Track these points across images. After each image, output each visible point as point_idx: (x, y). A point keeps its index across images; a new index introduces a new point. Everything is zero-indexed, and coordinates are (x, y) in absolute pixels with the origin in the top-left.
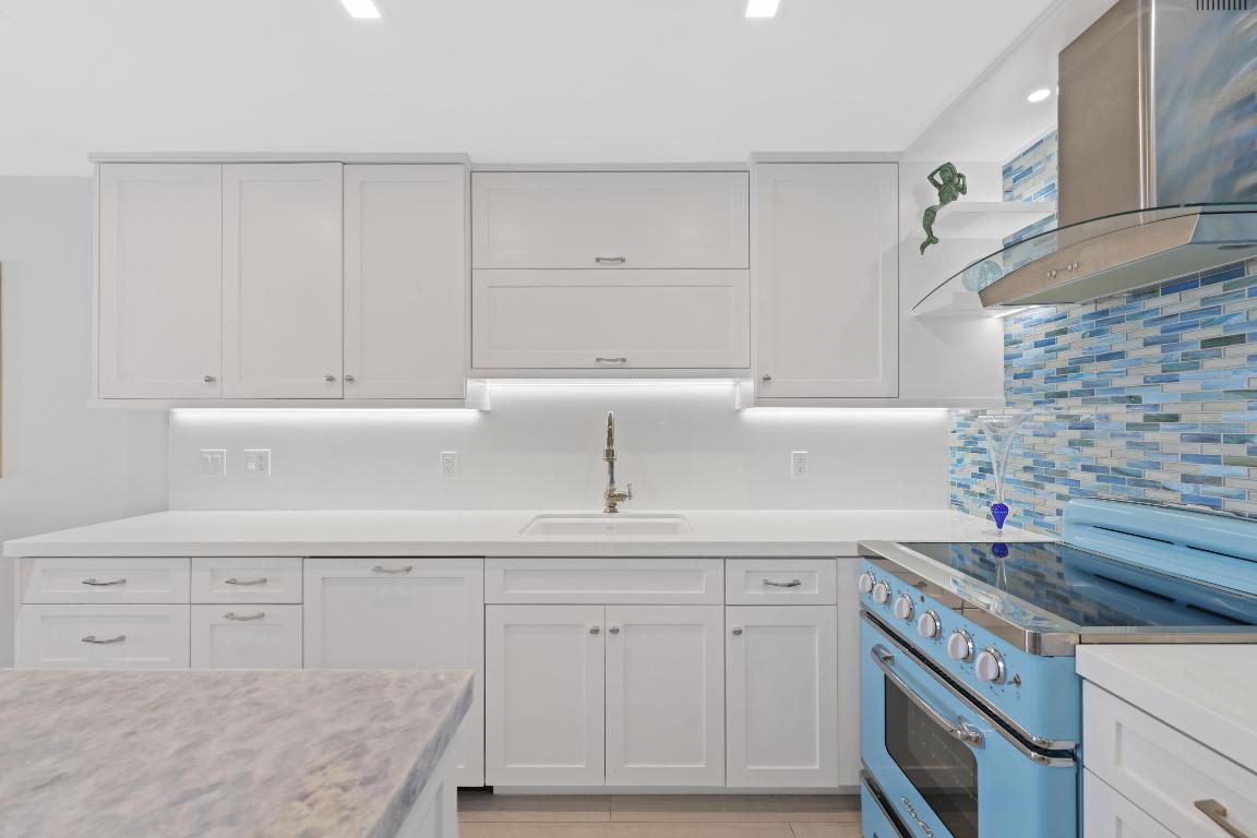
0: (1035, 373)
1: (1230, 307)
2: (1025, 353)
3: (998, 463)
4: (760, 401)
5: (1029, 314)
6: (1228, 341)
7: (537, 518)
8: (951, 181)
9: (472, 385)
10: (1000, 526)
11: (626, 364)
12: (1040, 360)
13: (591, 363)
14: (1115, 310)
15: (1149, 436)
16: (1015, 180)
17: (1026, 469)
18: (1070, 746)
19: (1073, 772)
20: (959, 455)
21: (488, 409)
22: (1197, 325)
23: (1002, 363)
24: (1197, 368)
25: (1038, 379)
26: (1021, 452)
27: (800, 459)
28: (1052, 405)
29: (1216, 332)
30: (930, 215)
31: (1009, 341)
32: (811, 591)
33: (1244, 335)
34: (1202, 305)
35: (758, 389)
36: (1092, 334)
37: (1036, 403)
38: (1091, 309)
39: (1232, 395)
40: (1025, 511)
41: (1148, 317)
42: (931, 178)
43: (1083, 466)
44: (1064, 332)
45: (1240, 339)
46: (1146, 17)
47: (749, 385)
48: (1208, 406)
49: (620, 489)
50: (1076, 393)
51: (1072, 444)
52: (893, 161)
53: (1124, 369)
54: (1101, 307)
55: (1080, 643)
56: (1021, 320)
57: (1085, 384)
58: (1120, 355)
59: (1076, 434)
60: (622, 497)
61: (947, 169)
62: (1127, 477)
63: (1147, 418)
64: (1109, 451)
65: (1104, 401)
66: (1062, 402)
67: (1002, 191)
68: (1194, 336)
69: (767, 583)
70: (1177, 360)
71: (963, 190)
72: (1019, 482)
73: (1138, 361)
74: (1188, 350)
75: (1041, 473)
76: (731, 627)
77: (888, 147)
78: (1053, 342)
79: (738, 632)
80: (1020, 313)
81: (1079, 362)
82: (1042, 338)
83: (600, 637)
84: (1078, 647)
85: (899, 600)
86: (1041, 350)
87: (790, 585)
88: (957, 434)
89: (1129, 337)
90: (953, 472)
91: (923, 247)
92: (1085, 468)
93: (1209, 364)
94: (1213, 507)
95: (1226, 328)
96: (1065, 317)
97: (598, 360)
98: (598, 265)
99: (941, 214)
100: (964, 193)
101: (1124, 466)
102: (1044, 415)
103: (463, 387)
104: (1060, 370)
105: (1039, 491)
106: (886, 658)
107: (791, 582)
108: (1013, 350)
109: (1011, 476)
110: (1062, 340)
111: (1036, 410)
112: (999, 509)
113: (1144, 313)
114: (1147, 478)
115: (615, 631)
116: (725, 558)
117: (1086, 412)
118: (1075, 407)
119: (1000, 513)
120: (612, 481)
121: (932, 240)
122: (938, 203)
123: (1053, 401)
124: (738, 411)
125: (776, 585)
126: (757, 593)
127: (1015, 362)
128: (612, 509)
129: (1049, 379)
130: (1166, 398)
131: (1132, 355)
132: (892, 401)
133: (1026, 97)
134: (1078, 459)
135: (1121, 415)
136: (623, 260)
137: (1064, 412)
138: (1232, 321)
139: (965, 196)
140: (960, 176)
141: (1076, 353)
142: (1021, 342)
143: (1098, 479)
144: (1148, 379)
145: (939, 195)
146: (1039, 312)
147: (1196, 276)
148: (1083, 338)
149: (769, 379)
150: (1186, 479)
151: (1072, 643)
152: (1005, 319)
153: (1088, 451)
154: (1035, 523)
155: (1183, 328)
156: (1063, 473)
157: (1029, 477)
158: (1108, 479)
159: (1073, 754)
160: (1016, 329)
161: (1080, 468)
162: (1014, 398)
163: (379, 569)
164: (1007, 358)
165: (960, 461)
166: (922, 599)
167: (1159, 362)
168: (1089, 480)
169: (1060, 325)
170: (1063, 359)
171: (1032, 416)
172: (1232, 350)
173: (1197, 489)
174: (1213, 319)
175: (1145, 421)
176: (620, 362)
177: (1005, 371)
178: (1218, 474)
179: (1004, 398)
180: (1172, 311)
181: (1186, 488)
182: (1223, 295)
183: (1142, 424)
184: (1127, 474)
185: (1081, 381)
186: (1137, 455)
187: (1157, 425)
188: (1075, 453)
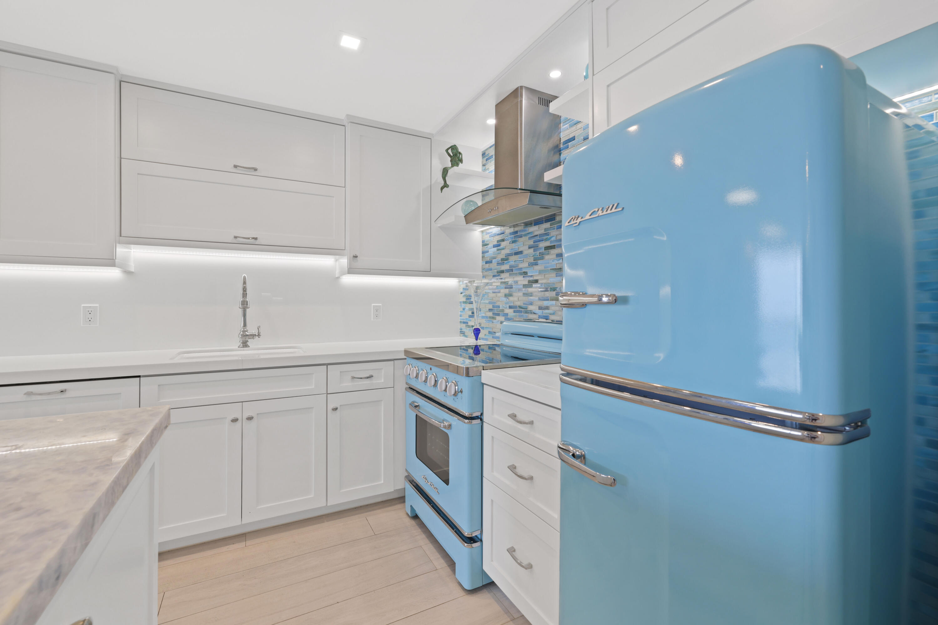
0: (494, 261)
1: (552, 233)
2: (490, 250)
3: (477, 309)
4: (351, 271)
5: (490, 231)
6: (551, 247)
7: (180, 353)
8: (456, 155)
9: (121, 250)
10: (477, 340)
11: (257, 242)
12: (495, 254)
13: (230, 239)
14: (520, 231)
15: (530, 290)
16: (487, 160)
17: (490, 310)
18: (478, 414)
19: (480, 425)
20: (463, 306)
21: (133, 270)
22: (543, 240)
23: (481, 255)
24: (543, 259)
25: (494, 265)
26: (487, 301)
27: (377, 309)
28: (499, 277)
29: (548, 244)
30: (445, 172)
31: (484, 244)
32: (379, 381)
33: (555, 245)
34: (545, 232)
35: (350, 264)
36: (513, 242)
37: (494, 276)
38: (512, 230)
39: (552, 271)
40: (489, 332)
41: (530, 236)
42: (447, 150)
43: (509, 306)
44: (503, 240)
45: (554, 247)
46: (521, 101)
47: (344, 261)
48: (546, 276)
49: (251, 330)
50: (507, 271)
51: (506, 296)
52: (428, 138)
53: (522, 259)
54: (516, 229)
55: (483, 370)
56: (489, 233)
57: (511, 266)
58: (521, 252)
59: (507, 291)
60: (253, 336)
61: (454, 148)
62: (523, 310)
63: (529, 281)
64: (518, 299)
65: (516, 274)
66: (503, 275)
67: (481, 165)
68: (543, 245)
69: (353, 378)
70: (538, 256)
71: (461, 161)
72: (487, 317)
73: (527, 256)
74: (541, 251)
75: (496, 311)
76: (331, 407)
77: (427, 129)
78: (499, 245)
79: (335, 409)
80: (488, 229)
81: (509, 256)
82: (496, 243)
83: (239, 424)
84: (482, 371)
85: (421, 372)
86: (496, 249)
87: (368, 378)
88: (463, 295)
89: (523, 244)
90: (461, 316)
91: (442, 189)
92: (510, 307)
93: (547, 257)
94: (546, 319)
95: (551, 242)
96: (504, 233)
97: (236, 237)
98: (235, 170)
99: (450, 172)
100: (462, 163)
101: (522, 305)
102: (496, 282)
103: (113, 252)
104: (502, 260)
105: (494, 321)
106: (416, 406)
107: (368, 375)
108: (486, 249)
109: (484, 315)
110: (503, 244)
111: (494, 280)
112: (476, 331)
113: (528, 233)
114: (529, 309)
115: (250, 418)
116: (327, 365)
117: (510, 280)
118: (506, 277)
119: (477, 332)
120: (245, 325)
121: (446, 185)
122: (450, 165)
123: (499, 275)
124: (338, 278)
125: (361, 378)
126: (348, 384)
127: (486, 255)
128: (245, 345)
129: (498, 264)
130: (534, 273)
131: (525, 252)
132: (427, 273)
133: (486, 121)
134: (508, 303)
135: (522, 281)
136: (256, 170)
137: (503, 280)
138: (552, 239)
139: (462, 164)
140: (460, 153)
141: (507, 251)
142: (488, 245)
143: (514, 312)
144: (530, 264)
145: (451, 161)
146: (495, 230)
147: (542, 218)
148: (510, 243)
149: (356, 257)
150: (540, 308)
151: (480, 370)
152: (482, 232)
153: (511, 299)
154: (493, 337)
155: (540, 241)
156: (503, 311)
157: (490, 314)
158: (517, 311)
159: (480, 418)
160: (487, 238)
161: (508, 307)
162: (485, 273)
163: (29, 394)
164: (483, 253)
165: (464, 309)
166: (431, 369)
167: (533, 256)
168: (510, 312)
169: (502, 237)
170: (503, 254)
171: (492, 283)
172: (552, 251)
173: (542, 312)
174: (547, 238)
175: (528, 283)
176: (253, 240)
177: (482, 260)
178: (548, 305)
179: (482, 274)
180: (536, 233)
181: (540, 312)
182: (550, 228)
183: (528, 285)
184: (523, 308)
185: (509, 265)
186: (526, 299)
187: (532, 285)
188: (507, 300)
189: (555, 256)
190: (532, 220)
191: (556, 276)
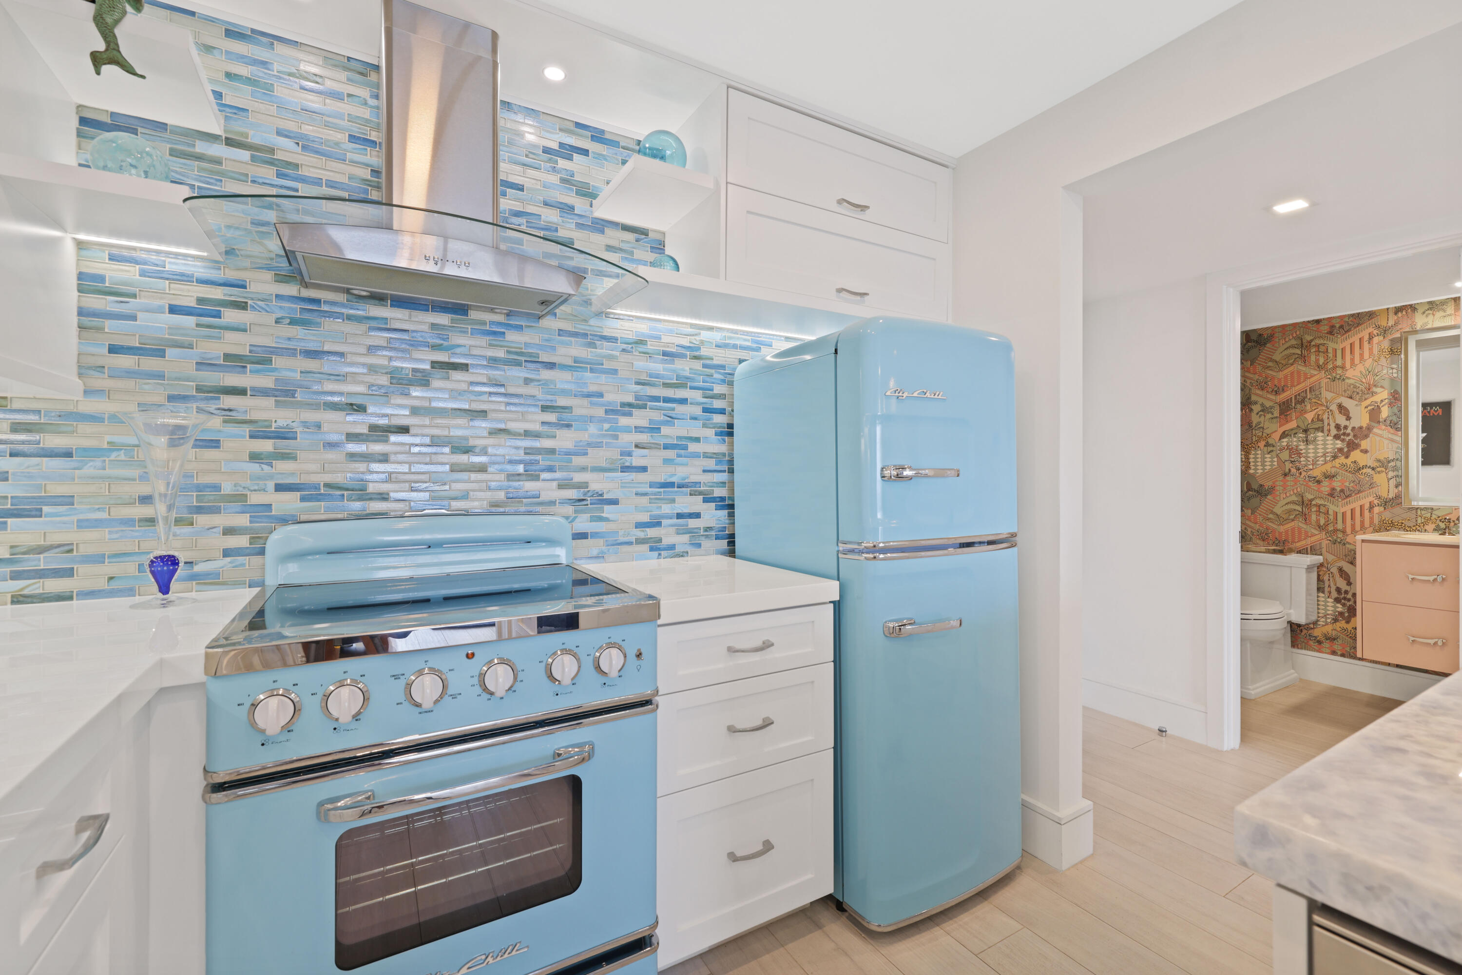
0: (174, 352)
1: (457, 339)
5: (154, 258)
6: (455, 367)
12: (184, 335)
22: (428, 346)
24: (427, 385)
28: (212, 405)
29: (445, 357)
31: (92, 287)
33: (468, 364)
34: (430, 329)
36: (293, 322)
37: (174, 397)
38: (291, 290)
39: (458, 412)
41: (374, 324)
43: (276, 485)
44: (237, 305)
45: (464, 367)
50: (265, 392)
51: (255, 457)
57: (282, 383)
58: (335, 356)
62: (346, 493)
63: (372, 428)
64: (319, 466)
65: (311, 406)
68: (425, 355)
70: (407, 375)
74: (418, 366)
78: (211, 314)
81: (272, 353)
92: (281, 488)
93: (439, 383)
95: (452, 356)
96: (244, 287)
101: (344, 480)
102: (194, 414)
110: (230, 316)
112: (163, 564)
117: (282, 418)
123: (213, 396)
129: (207, 366)
134: (270, 477)
138: (458, 350)
142: (134, 296)
143: (304, 499)
144: (372, 388)
147: (426, 301)
152: (80, 244)
153: (282, 466)
155: (412, 344)
156: (239, 498)
158: (318, 498)
161: (271, 488)
164: (89, 313)
167: (386, 373)
168: (288, 503)
169: (235, 294)
172: (456, 375)
174: (442, 345)
175: (369, 431)
177: (79, 336)
179: (76, 382)
180: (401, 325)
182: (450, 327)
183: (367, 435)
184: (347, 490)
185: (274, 378)
186: (361, 468)
187: (387, 437)
188: (262, 469)
190: (387, 294)
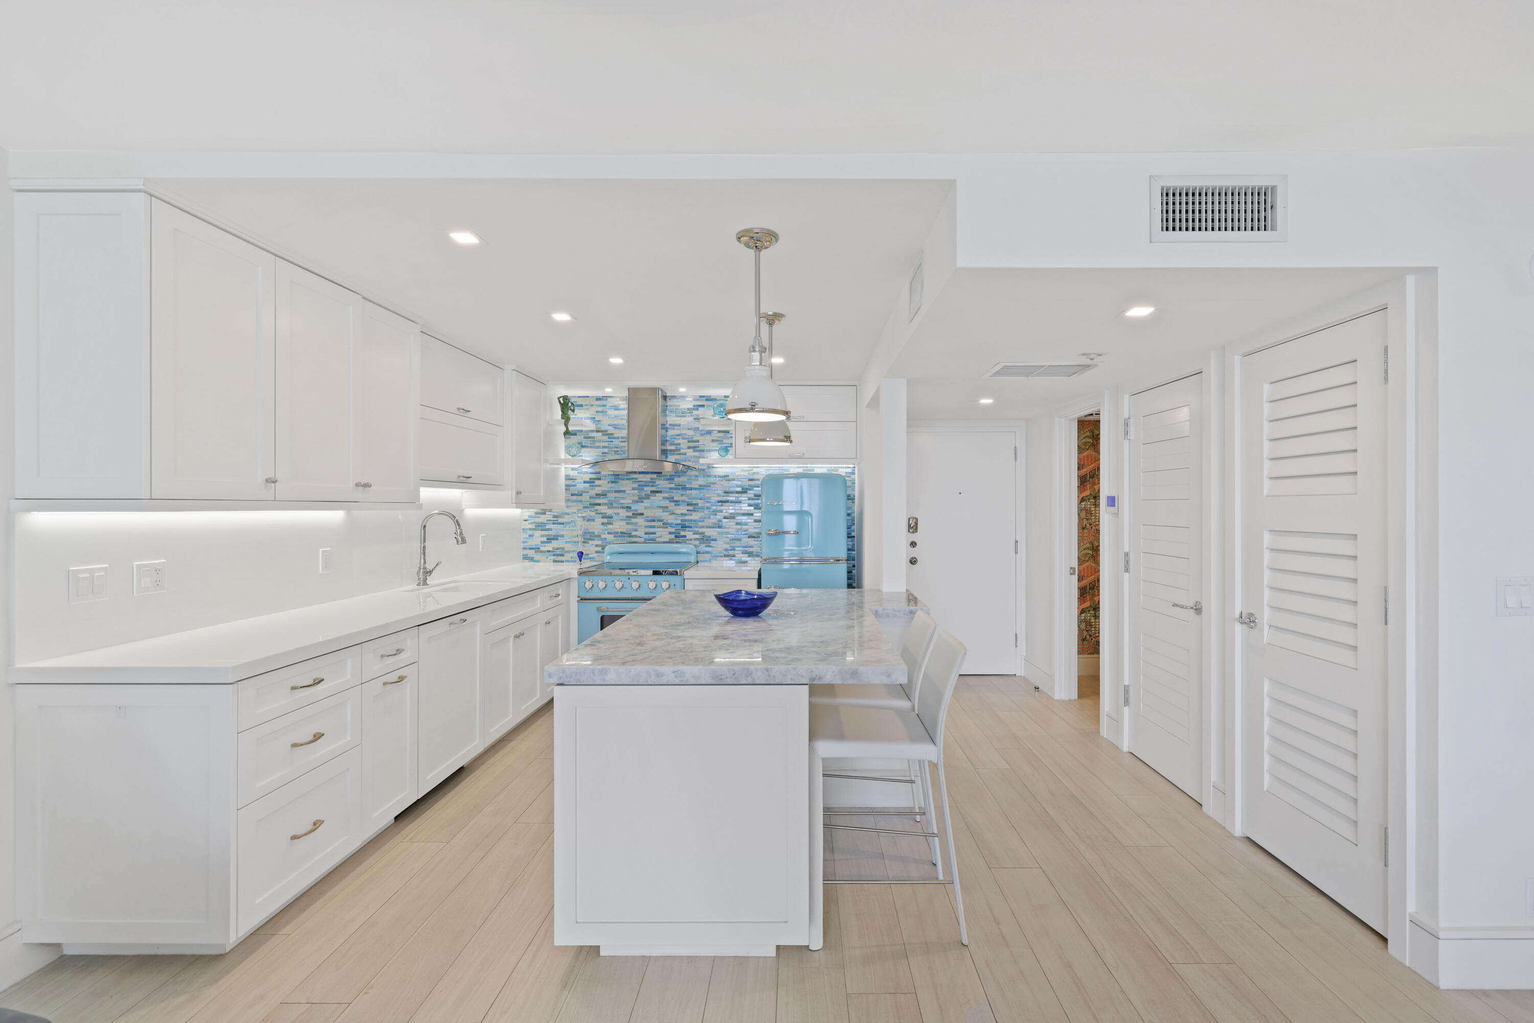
0: (584, 494)
2: (578, 485)
5: (581, 469)
6: (657, 492)
8: (568, 403)
11: (469, 481)
12: (587, 489)
15: (634, 520)
20: (530, 533)
22: (648, 486)
23: (564, 488)
24: (649, 499)
25: (585, 497)
27: (483, 540)
29: (654, 489)
30: (565, 420)
31: (571, 479)
33: (662, 491)
34: (650, 480)
41: (634, 480)
42: (559, 398)
44: (598, 479)
45: (660, 492)
48: (652, 511)
49: (429, 567)
51: (603, 524)
53: (624, 497)
58: (622, 492)
59: (604, 520)
60: (430, 572)
61: (567, 397)
63: (633, 514)
64: (619, 526)
66: (598, 508)
68: (648, 489)
70: (643, 496)
72: (573, 542)
73: (630, 495)
74: (646, 493)
75: (588, 536)
78: (593, 483)
81: (606, 492)
82: (587, 480)
86: (587, 485)
87: (557, 596)
88: (529, 522)
89: (626, 486)
90: (525, 542)
91: (565, 434)
93: (652, 498)
95: (657, 488)
97: (460, 476)
98: (459, 412)
100: (573, 411)
101: (625, 531)
104: (596, 495)
105: (587, 544)
108: (572, 483)
109: (569, 540)
110: (598, 482)
111: (584, 510)
116: (543, 588)
117: (608, 512)
118: (602, 509)
120: (425, 561)
127: (572, 488)
129: (591, 497)
130: (639, 507)
131: (628, 492)
135: (624, 513)
138: (659, 486)
140: (573, 403)
141: (604, 489)
142: (576, 480)
143: (615, 537)
145: (562, 408)
148: (607, 483)
149: (520, 493)
153: (609, 527)
160: (576, 474)
162: (571, 504)
164: (567, 486)
165: (530, 536)
166: (629, 579)
167: (637, 496)
169: (597, 476)
170: (598, 490)
171: (582, 512)
173: (649, 537)
174: (653, 485)
176: (465, 479)
178: (655, 531)
179: (565, 504)
180: (640, 480)
181: (646, 536)
182: (657, 478)
184: (626, 534)
185: (606, 500)
186: (630, 527)
187: (637, 516)
188: (605, 528)
189: (661, 498)
191: (663, 512)
